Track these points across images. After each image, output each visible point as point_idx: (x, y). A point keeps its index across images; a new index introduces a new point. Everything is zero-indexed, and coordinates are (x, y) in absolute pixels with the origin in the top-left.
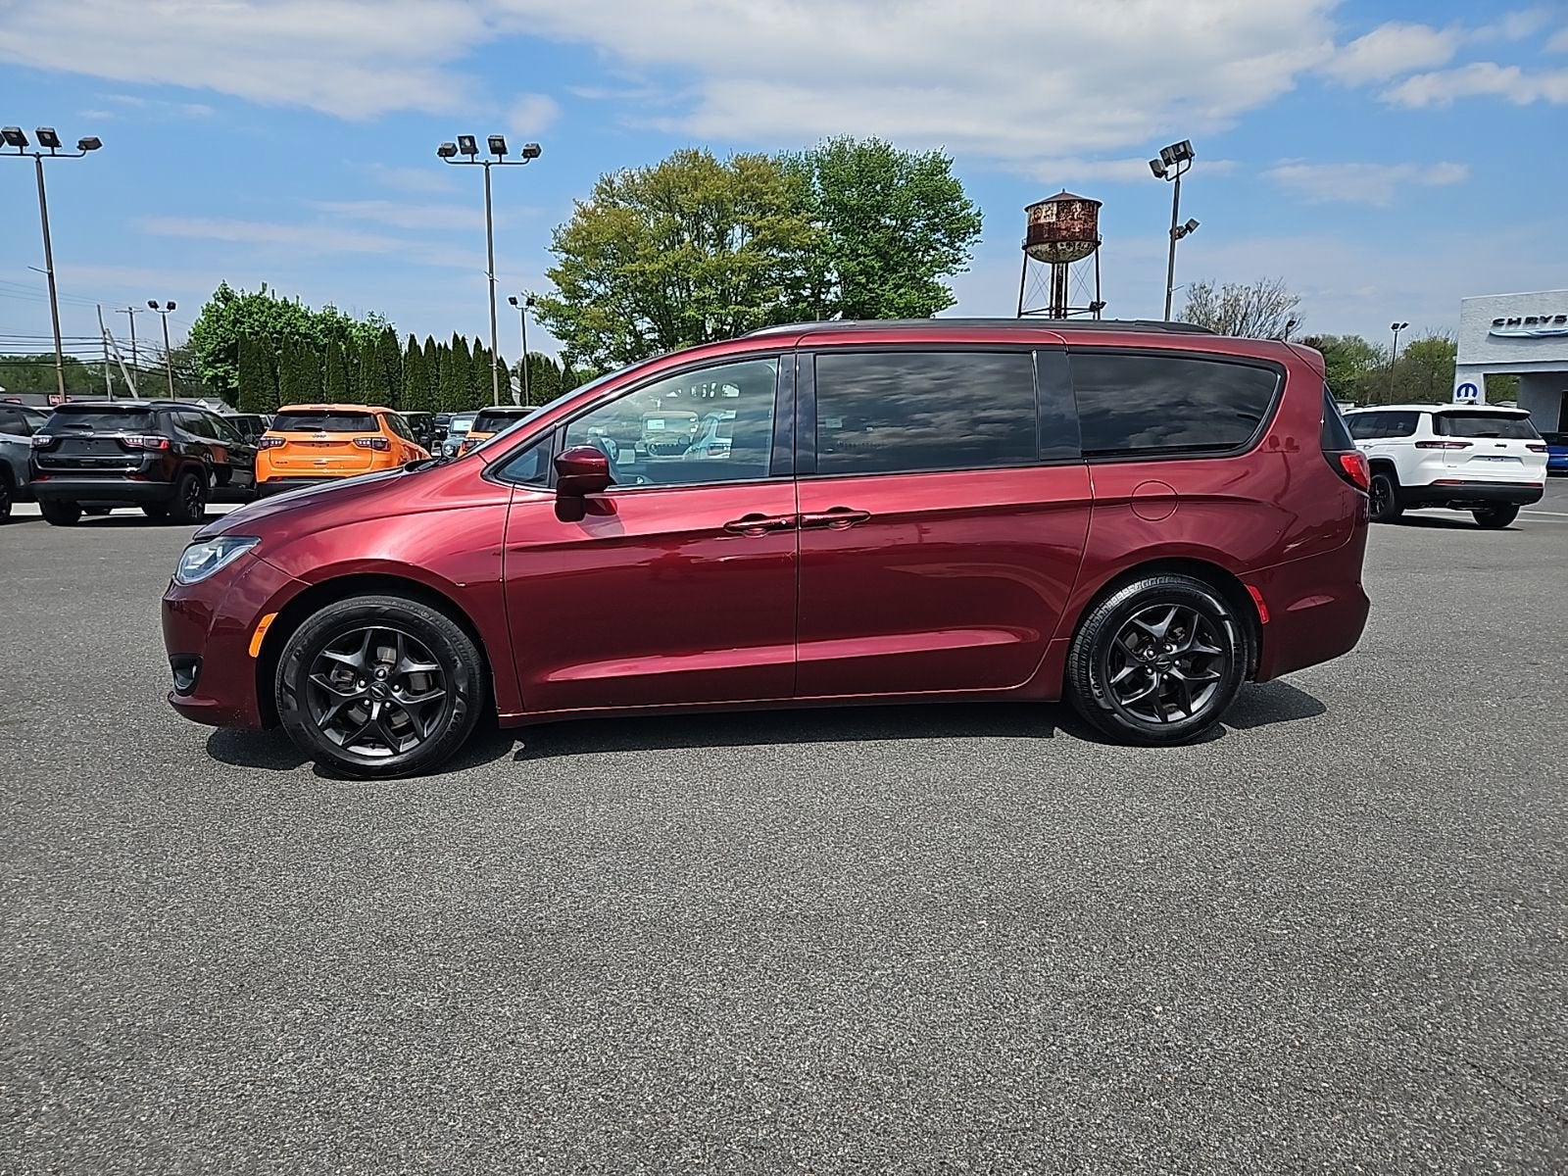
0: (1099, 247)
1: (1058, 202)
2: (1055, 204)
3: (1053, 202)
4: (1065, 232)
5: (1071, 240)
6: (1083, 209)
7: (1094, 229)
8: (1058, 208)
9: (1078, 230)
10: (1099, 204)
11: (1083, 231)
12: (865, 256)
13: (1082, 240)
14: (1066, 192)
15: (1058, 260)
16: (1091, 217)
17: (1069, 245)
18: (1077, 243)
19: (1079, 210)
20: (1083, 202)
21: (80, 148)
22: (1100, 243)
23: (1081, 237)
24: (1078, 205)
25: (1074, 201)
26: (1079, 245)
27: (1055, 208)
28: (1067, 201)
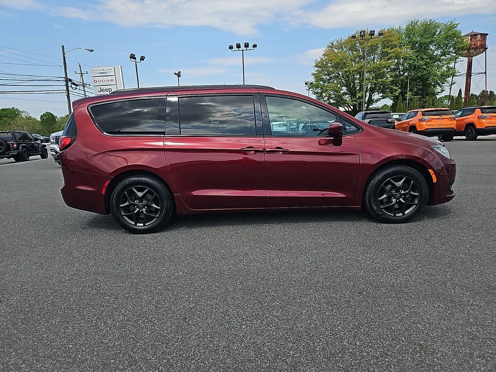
0: (487, 50)
1: (471, 35)
2: (470, 36)
3: (469, 35)
4: (474, 46)
5: (476, 49)
6: (481, 37)
7: (485, 44)
8: (471, 37)
9: (479, 45)
10: (487, 34)
11: (481, 45)
12: (426, 59)
13: (480, 48)
14: (474, 31)
15: (470, 56)
16: (484, 39)
17: (475, 50)
18: (478, 49)
19: (479, 37)
20: (481, 34)
21: (253, 47)
22: (487, 48)
23: (480, 47)
24: (479, 36)
25: (478, 34)
26: (479, 50)
27: (470, 38)
28: (475, 35)
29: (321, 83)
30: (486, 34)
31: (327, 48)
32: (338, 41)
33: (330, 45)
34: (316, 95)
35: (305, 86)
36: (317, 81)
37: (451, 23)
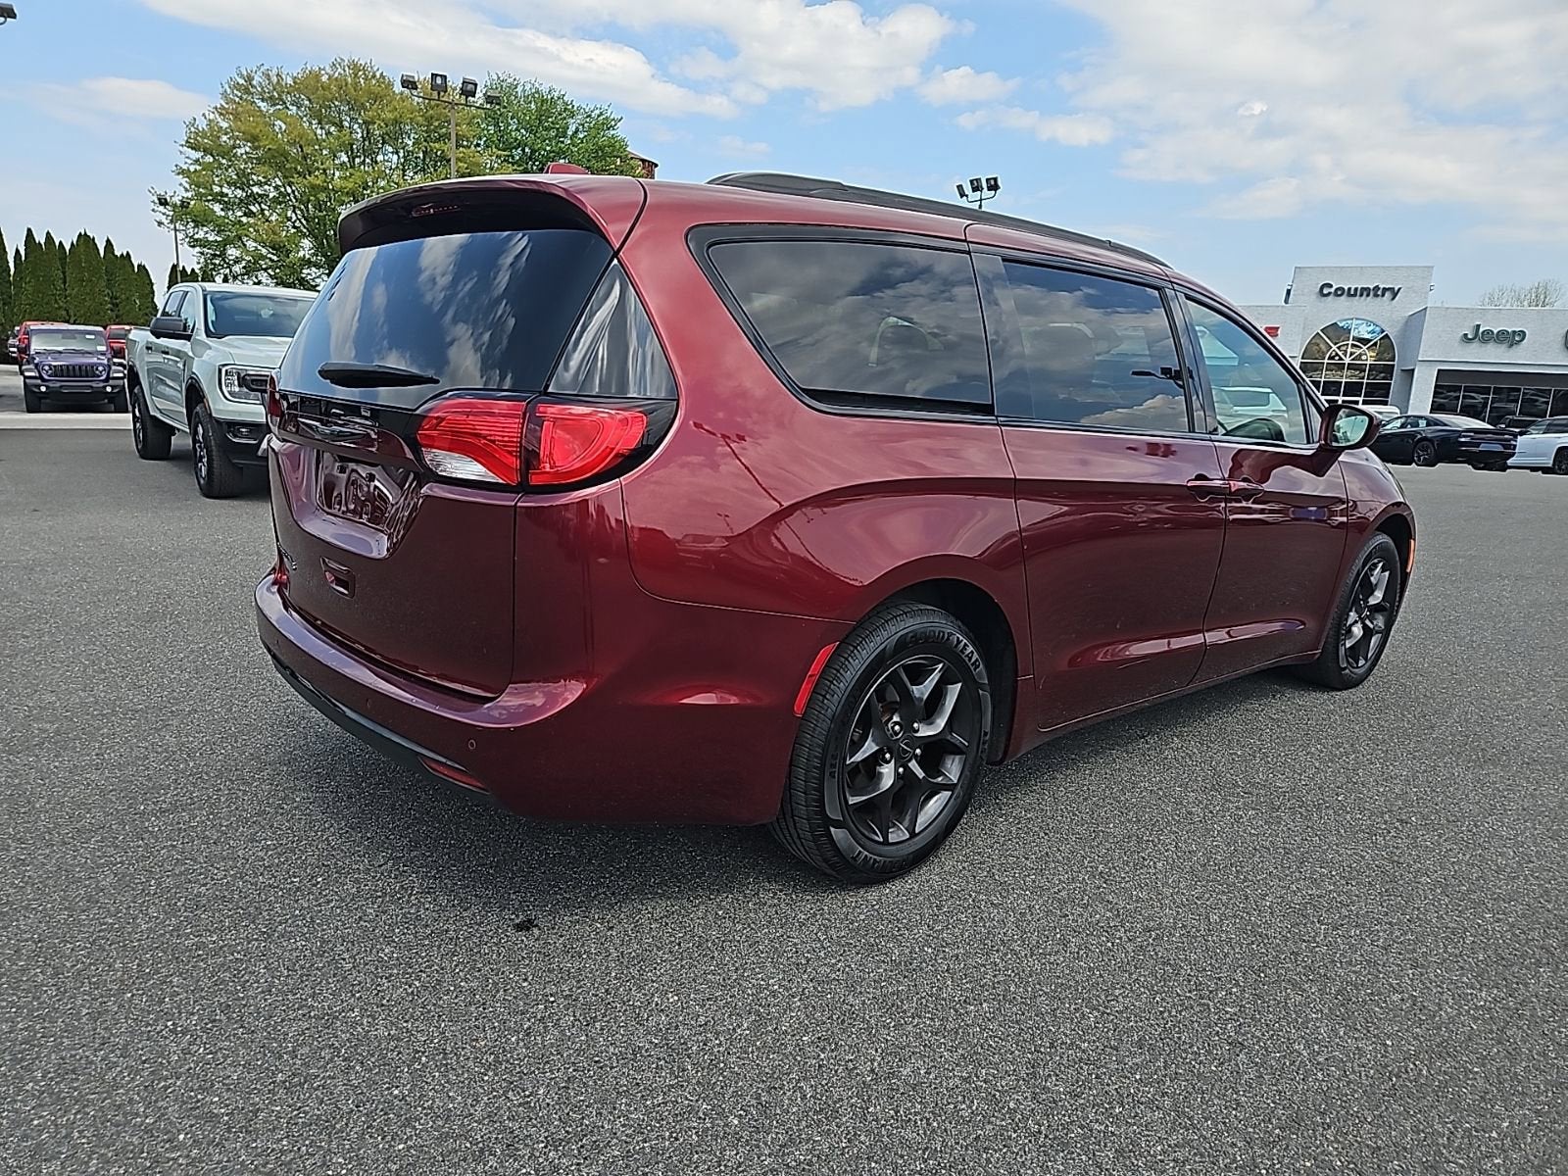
10: (656, 165)
29: (217, 208)
30: (653, 163)
31: (229, 91)
32: (268, 77)
33: (241, 81)
34: (198, 249)
35: (153, 210)
36: (199, 196)
37: (601, 114)
